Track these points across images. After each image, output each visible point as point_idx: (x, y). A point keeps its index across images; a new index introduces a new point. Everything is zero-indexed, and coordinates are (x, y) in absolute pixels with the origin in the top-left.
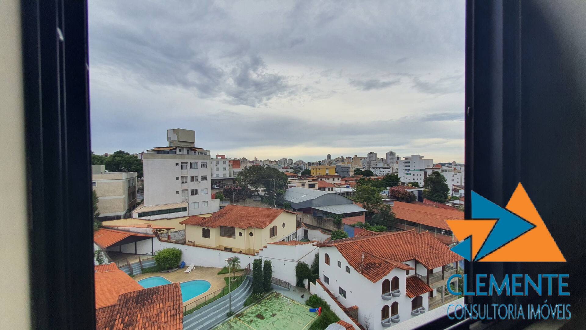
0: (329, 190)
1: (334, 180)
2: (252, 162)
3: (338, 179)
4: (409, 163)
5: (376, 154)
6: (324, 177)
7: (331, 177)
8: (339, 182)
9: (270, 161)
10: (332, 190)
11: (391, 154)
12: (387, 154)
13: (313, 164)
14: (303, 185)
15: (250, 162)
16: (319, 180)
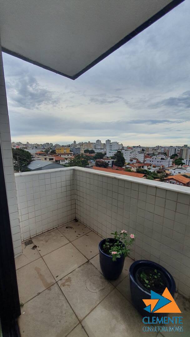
0: (62, 162)
1: (68, 156)
2: (25, 145)
3: (71, 155)
4: (112, 146)
5: (100, 141)
6: (62, 154)
7: (67, 154)
8: (71, 157)
9: (38, 144)
10: (64, 161)
11: (108, 141)
12: (106, 141)
13: (65, 146)
14: (46, 159)
15: (24, 145)
16: (59, 156)
